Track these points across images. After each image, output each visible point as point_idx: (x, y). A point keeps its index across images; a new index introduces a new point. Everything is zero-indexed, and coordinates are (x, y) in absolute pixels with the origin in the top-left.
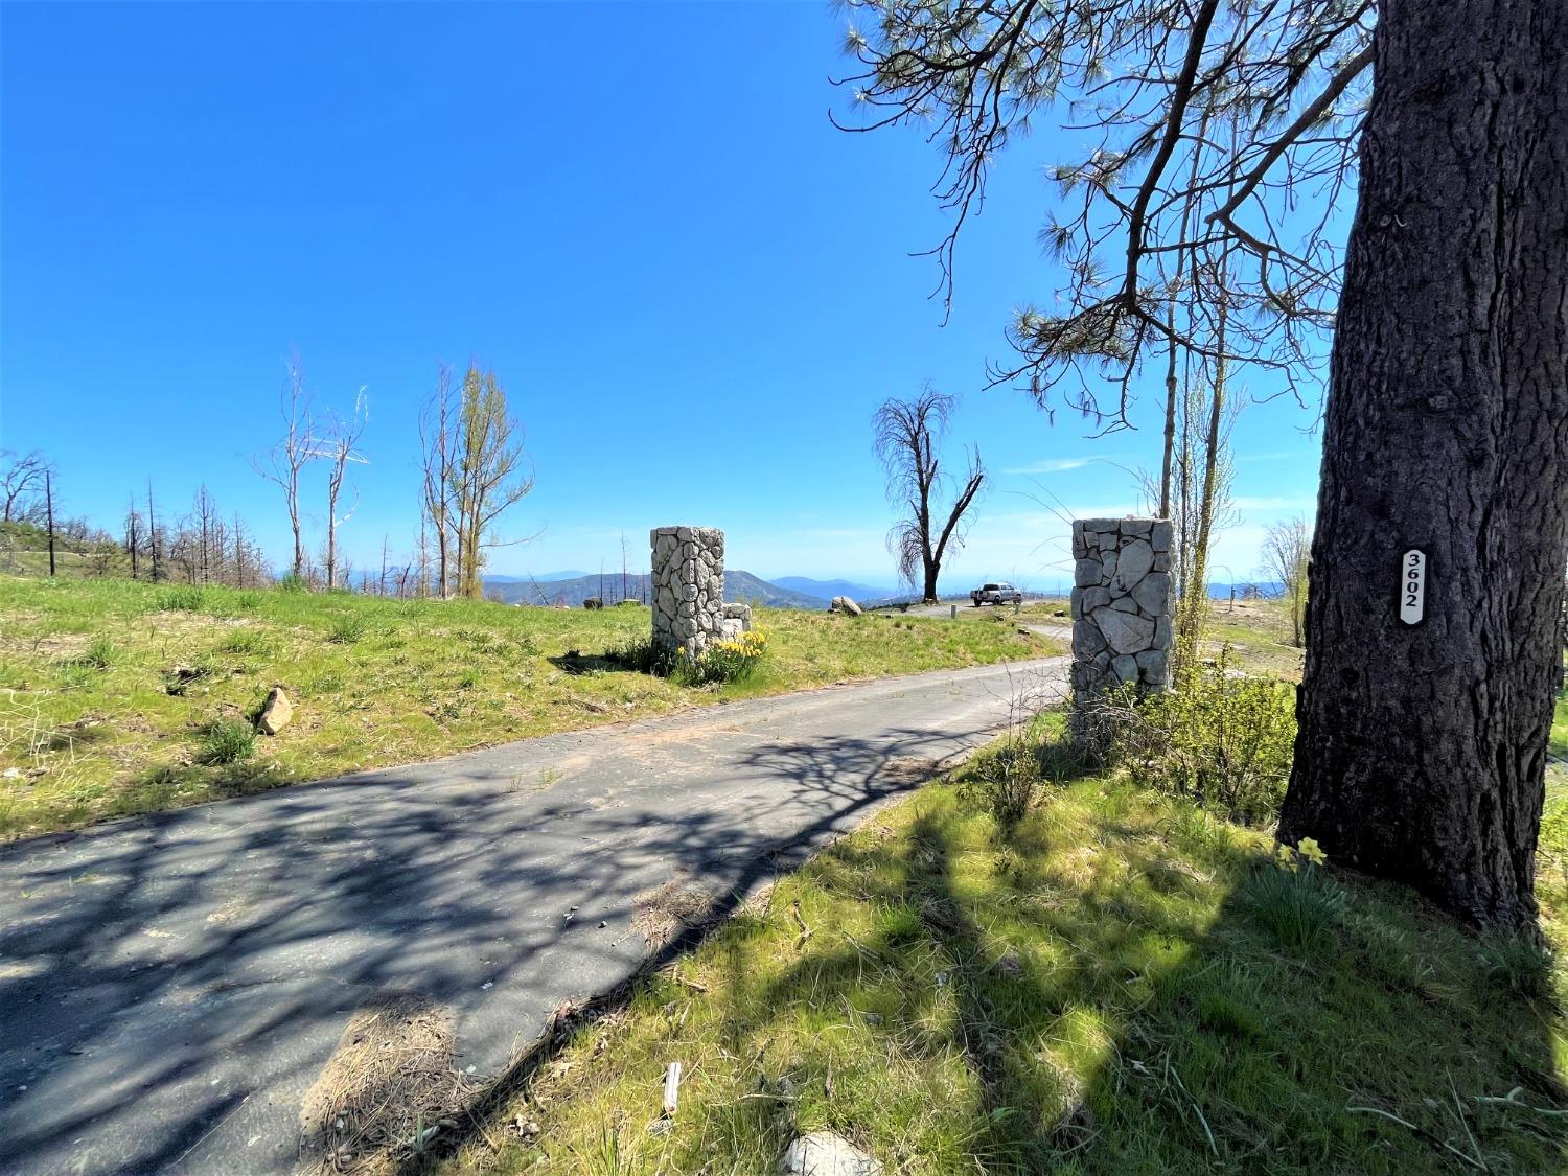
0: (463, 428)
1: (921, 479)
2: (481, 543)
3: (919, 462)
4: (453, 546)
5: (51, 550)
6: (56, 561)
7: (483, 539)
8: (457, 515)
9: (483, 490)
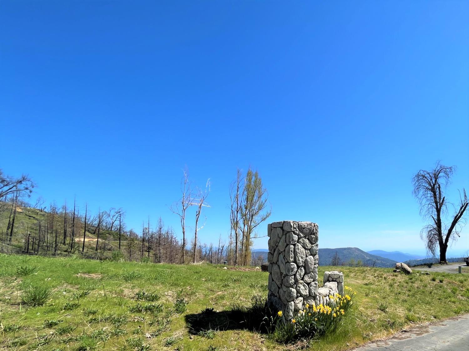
0: (246, 193)
1: (437, 206)
2: (251, 237)
3: (435, 198)
4: (240, 238)
5: (120, 240)
6: (121, 244)
7: (252, 235)
8: (242, 226)
9: (252, 216)
